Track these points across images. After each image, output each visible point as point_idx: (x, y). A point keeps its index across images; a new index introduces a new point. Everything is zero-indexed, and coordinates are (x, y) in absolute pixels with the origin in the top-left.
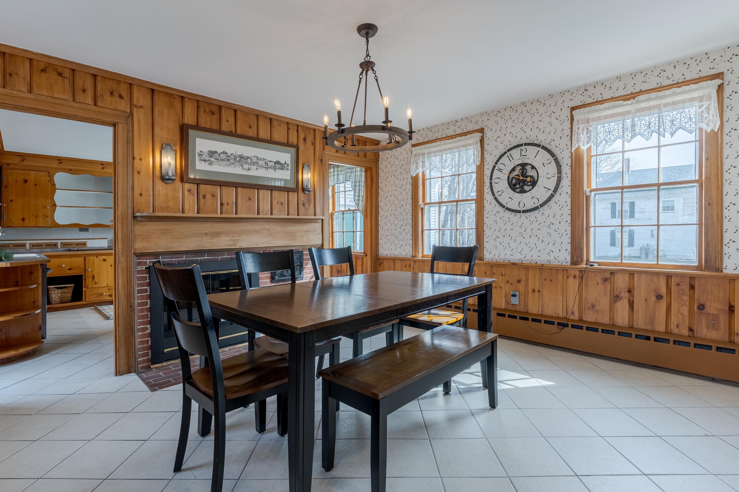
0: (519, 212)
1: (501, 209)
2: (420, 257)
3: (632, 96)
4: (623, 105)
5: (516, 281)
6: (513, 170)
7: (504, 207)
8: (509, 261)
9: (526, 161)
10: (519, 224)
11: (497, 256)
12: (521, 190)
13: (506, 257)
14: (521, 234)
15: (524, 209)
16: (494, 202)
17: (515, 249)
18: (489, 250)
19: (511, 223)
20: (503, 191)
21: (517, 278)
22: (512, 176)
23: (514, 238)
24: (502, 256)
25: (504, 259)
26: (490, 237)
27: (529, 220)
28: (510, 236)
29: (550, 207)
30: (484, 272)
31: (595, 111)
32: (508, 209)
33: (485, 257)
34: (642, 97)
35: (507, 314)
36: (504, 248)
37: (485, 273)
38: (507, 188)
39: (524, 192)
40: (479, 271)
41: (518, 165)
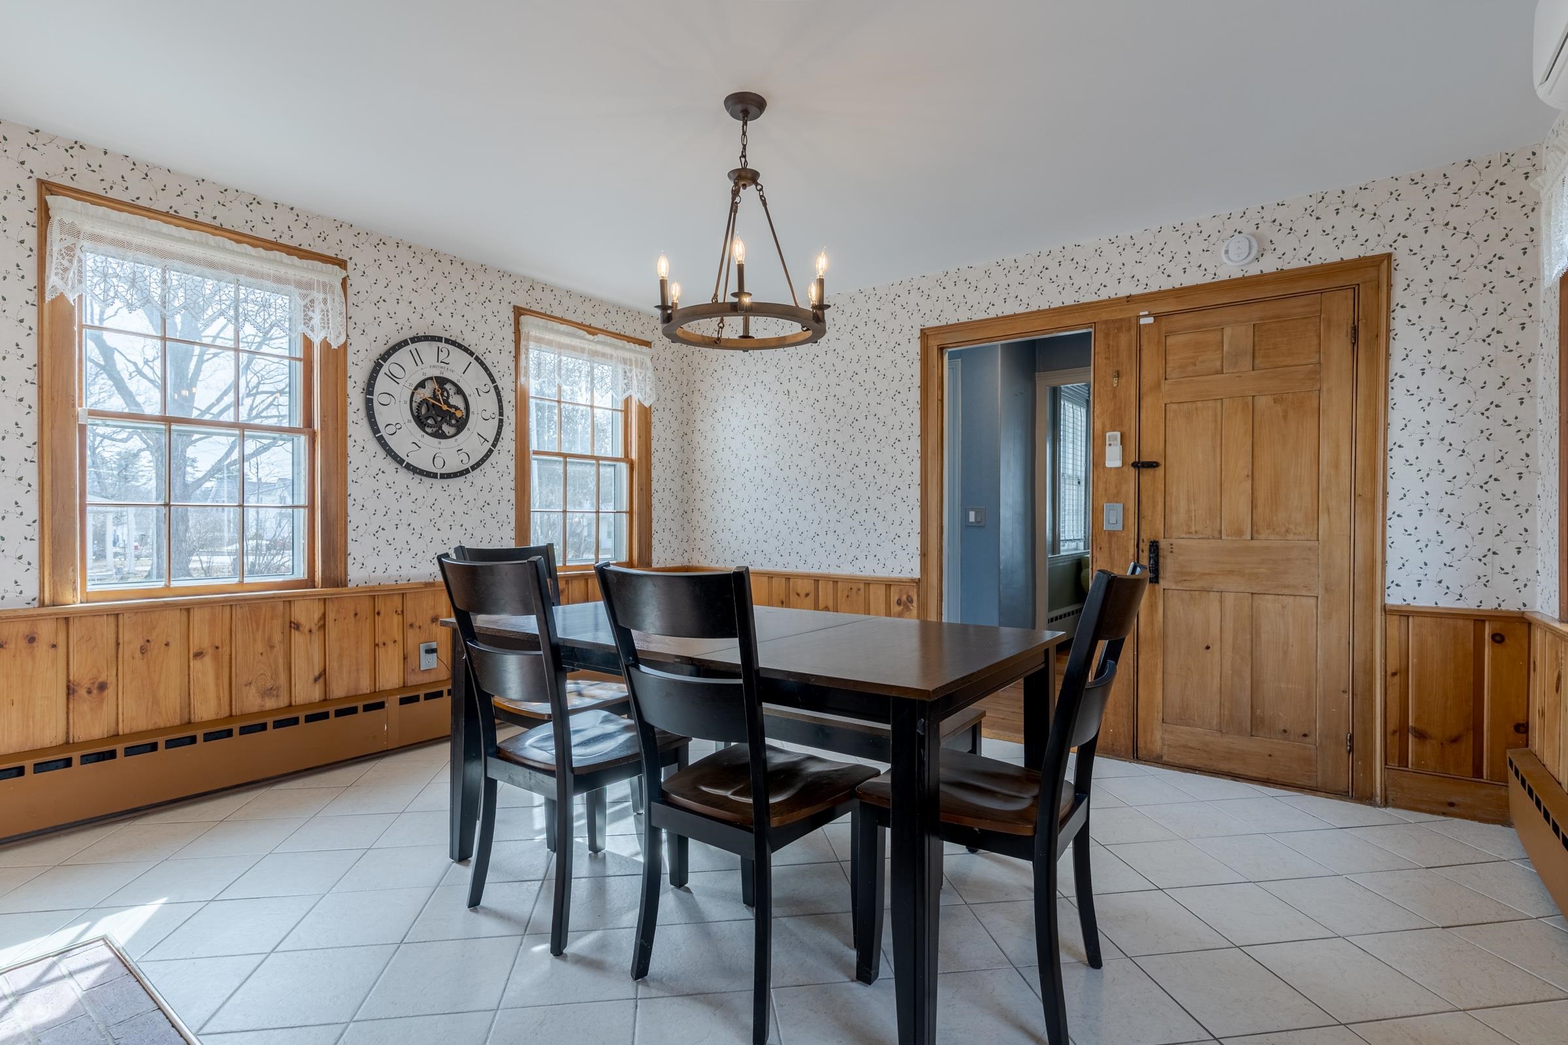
0: (434, 476)
1: (390, 465)
2: (74, 601)
3: (592, 330)
4: (582, 338)
5: (429, 621)
6: (422, 385)
7: (400, 461)
8: (409, 580)
9: (447, 375)
10: (430, 501)
11: (379, 572)
12: (437, 431)
13: (402, 572)
14: (433, 522)
15: (444, 471)
16: (373, 446)
17: (420, 554)
18: (360, 560)
19: (413, 497)
20: (398, 426)
21: (431, 614)
22: (418, 398)
23: (418, 530)
24: (392, 571)
25: (398, 578)
26: (362, 528)
27: (447, 493)
28: (409, 525)
29: (483, 471)
30: (352, 614)
31: (552, 330)
32: (409, 467)
33: (349, 578)
34: (601, 337)
35: (422, 694)
36: (398, 552)
37: (356, 614)
38: (409, 421)
39: (443, 436)
40: (338, 611)
41: (431, 378)
